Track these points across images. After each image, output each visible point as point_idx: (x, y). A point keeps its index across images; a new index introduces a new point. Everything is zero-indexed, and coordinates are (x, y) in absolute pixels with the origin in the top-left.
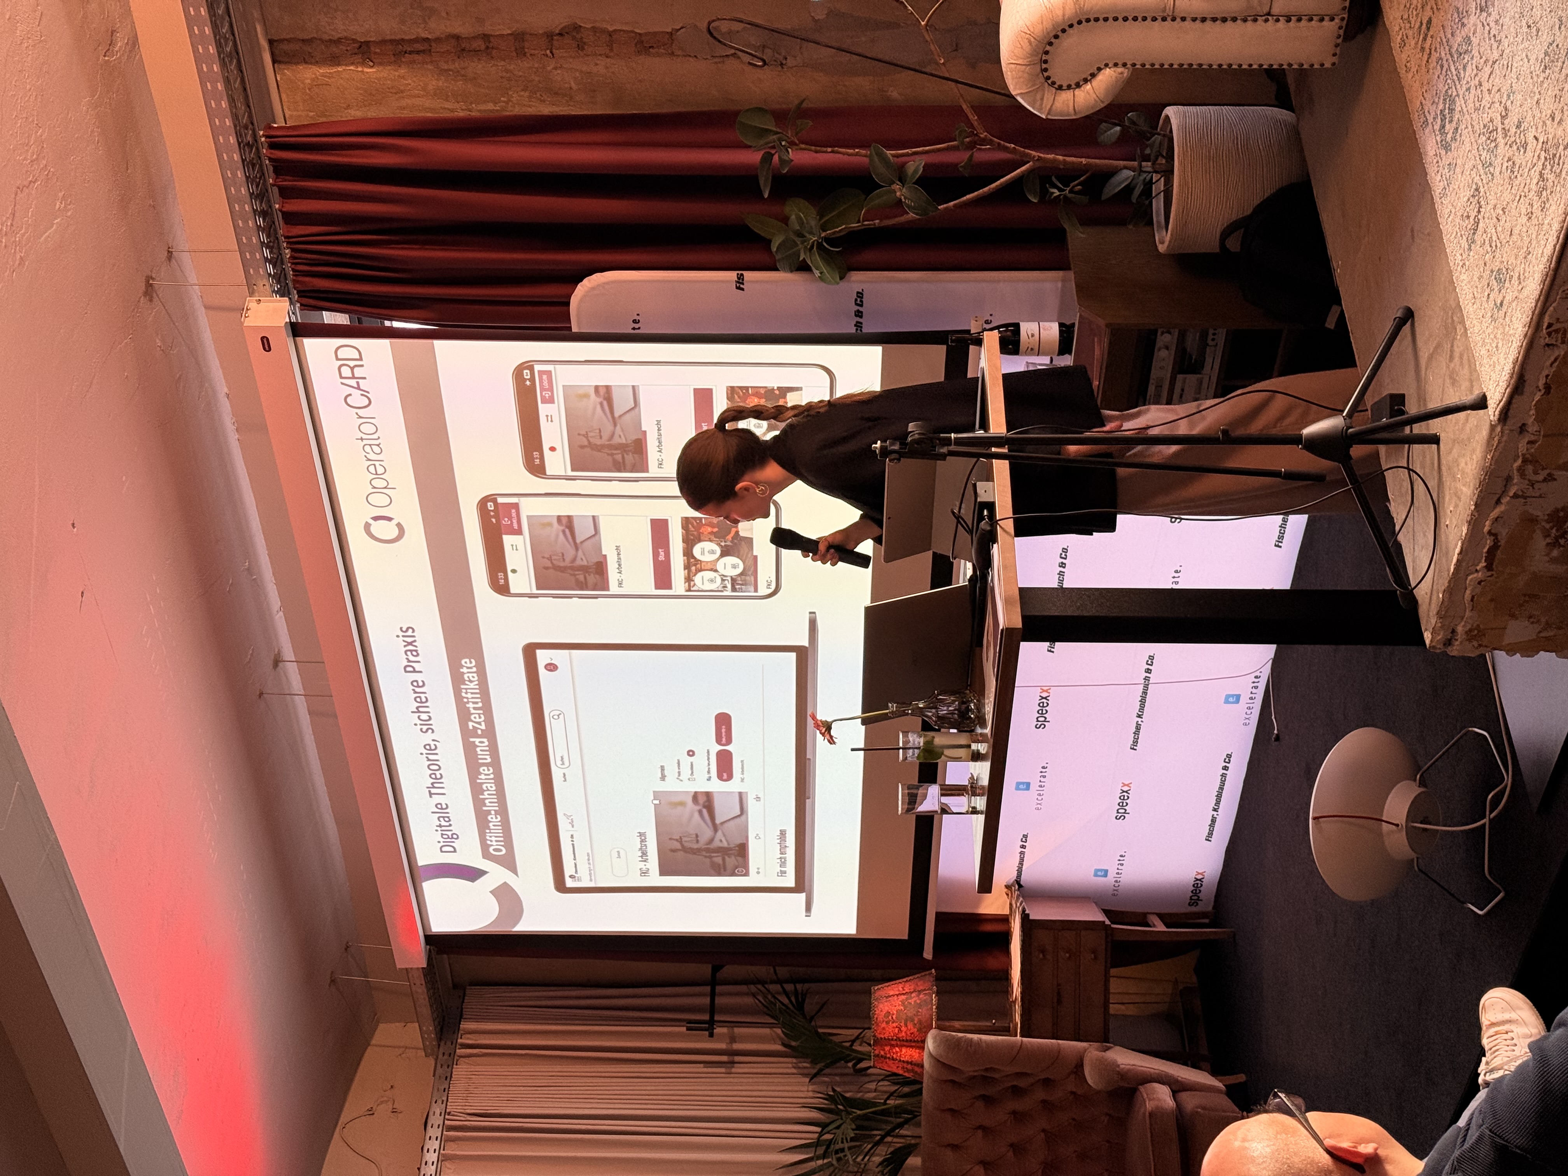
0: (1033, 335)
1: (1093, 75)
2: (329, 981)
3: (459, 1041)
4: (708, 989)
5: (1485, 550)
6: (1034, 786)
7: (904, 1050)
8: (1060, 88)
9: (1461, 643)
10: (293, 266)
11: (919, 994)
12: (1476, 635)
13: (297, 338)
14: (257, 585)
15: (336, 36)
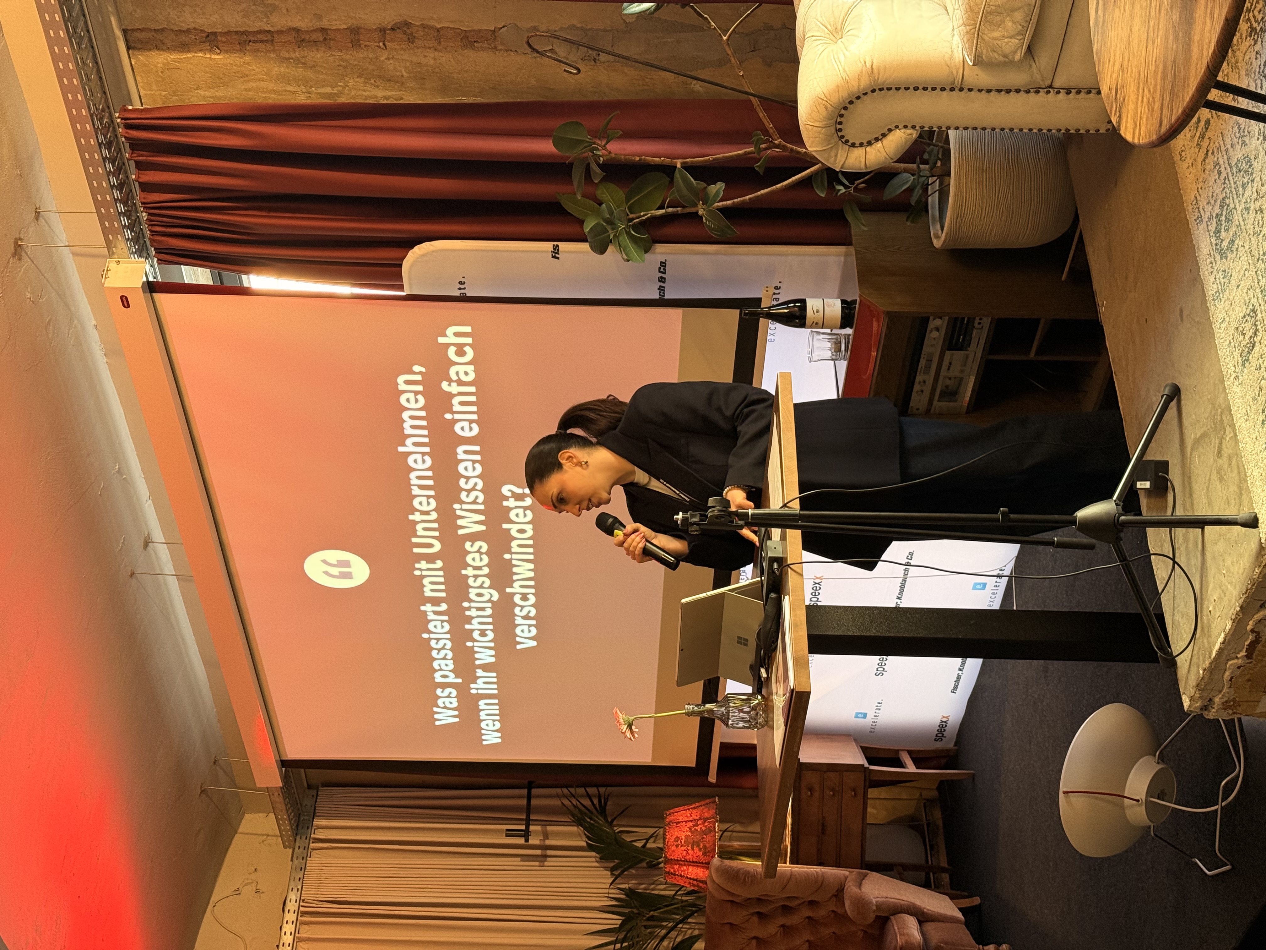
0: (818, 311)
1: (884, 135)
2: (200, 791)
3: (313, 836)
4: (525, 792)
5: (1247, 643)
7: (691, 869)
8: (853, 145)
9: (1217, 711)
10: (150, 228)
11: (705, 822)
12: (1231, 706)
13: (154, 295)
14: (127, 483)
15: (185, 27)
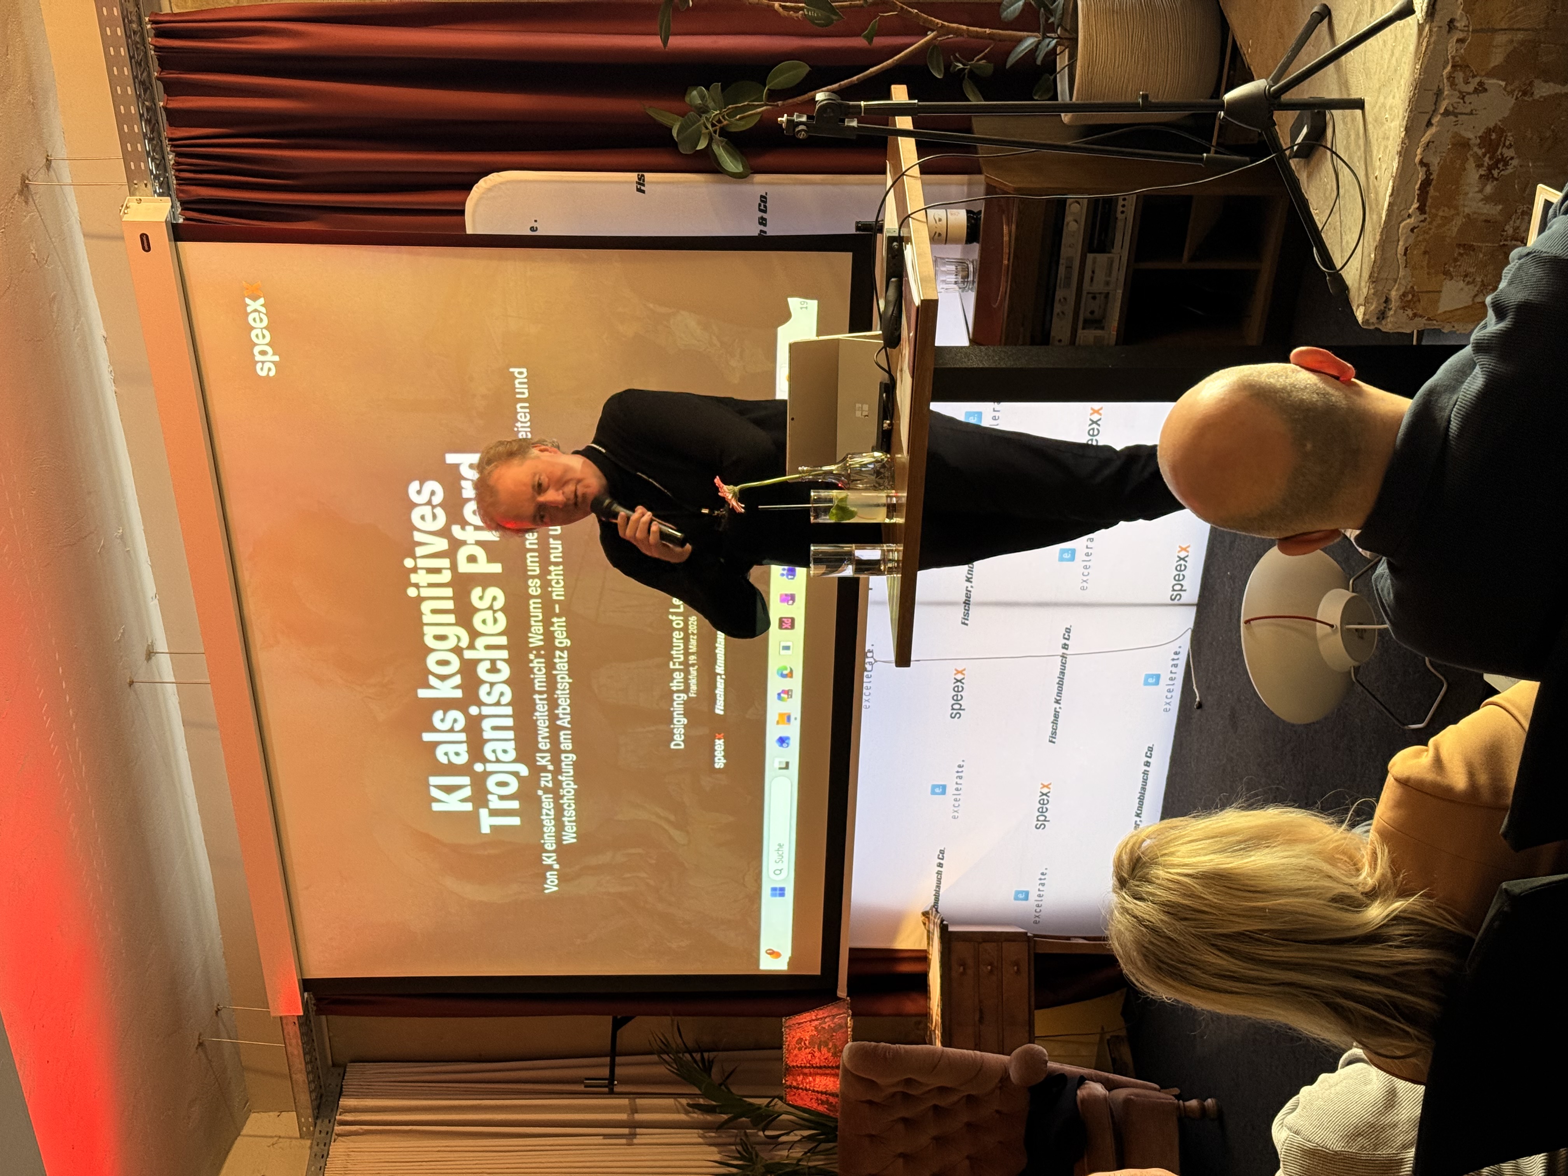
0: (940, 220)
2: (197, 1043)
3: (338, 1117)
4: (608, 1059)
6: (950, 790)
7: (818, 1079)
9: (1395, 311)
10: (177, 174)
11: (834, 1019)
12: (1410, 301)
13: (179, 243)
